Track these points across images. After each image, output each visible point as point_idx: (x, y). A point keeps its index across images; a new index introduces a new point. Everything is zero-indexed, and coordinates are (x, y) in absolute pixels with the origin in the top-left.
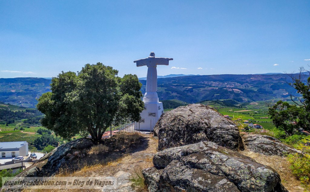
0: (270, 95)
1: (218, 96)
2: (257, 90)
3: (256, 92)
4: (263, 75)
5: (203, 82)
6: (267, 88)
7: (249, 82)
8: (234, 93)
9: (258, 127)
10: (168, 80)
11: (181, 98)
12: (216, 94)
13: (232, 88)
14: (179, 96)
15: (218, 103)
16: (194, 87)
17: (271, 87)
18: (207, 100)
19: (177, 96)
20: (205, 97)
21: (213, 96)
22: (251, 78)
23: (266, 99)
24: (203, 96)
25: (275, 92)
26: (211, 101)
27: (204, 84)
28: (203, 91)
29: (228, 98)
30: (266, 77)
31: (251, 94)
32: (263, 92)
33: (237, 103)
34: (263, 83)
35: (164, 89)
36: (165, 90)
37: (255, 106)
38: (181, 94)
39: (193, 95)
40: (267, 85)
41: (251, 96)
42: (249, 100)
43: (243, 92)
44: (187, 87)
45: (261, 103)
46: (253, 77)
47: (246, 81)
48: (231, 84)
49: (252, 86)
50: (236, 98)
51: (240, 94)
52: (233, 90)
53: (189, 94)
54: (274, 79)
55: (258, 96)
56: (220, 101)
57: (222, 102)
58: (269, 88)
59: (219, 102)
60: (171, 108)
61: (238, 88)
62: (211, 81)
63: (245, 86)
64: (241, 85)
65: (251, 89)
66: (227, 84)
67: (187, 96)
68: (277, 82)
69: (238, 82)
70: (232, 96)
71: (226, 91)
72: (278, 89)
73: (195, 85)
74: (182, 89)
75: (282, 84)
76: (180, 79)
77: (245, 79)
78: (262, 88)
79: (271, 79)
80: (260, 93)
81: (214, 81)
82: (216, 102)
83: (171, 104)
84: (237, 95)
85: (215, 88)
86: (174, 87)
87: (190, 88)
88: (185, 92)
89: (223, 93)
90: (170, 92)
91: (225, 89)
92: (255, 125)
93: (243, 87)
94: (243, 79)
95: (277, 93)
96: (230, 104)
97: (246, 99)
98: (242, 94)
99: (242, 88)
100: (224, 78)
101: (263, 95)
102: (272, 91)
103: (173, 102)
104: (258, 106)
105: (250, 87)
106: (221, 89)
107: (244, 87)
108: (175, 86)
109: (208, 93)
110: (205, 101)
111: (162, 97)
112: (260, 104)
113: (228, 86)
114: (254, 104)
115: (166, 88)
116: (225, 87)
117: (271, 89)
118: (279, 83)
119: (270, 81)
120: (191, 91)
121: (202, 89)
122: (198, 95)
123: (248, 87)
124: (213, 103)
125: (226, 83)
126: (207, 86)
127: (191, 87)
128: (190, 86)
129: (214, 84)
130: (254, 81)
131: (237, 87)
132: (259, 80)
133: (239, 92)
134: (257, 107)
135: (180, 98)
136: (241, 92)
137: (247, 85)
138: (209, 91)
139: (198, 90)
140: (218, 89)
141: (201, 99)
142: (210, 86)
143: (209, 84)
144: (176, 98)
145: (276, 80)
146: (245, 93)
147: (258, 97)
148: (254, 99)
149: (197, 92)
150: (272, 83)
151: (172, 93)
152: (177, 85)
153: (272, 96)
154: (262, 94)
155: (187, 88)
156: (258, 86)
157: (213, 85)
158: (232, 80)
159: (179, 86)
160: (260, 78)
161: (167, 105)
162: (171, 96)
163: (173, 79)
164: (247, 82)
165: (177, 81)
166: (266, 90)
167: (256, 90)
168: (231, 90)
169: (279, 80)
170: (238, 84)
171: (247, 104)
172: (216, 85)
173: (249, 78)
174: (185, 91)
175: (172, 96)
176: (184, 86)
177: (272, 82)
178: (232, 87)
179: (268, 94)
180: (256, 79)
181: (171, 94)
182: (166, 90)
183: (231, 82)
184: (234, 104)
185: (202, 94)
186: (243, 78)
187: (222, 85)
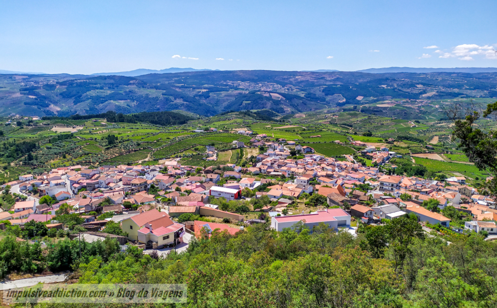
0: (322, 103)
1: (249, 104)
2: (304, 95)
3: (303, 98)
4: (313, 73)
5: (225, 81)
6: (318, 92)
7: (294, 83)
8: (272, 100)
9: (309, 150)
10: (167, 78)
11: (191, 107)
12: (246, 101)
13: (269, 92)
14: (187, 104)
15: (249, 115)
16: (211, 90)
17: (323, 91)
18: (232, 111)
19: (183, 105)
20: (229, 106)
21: (241, 105)
22: (297, 77)
23: (316, 109)
24: (225, 104)
25: (328, 98)
26: (238, 113)
27: (227, 85)
28: (225, 96)
29: (263, 108)
30: (317, 76)
31: (296, 102)
32: (312, 98)
33: (277, 116)
34: (313, 85)
35: (161, 93)
36: (163, 95)
37: (302, 120)
38: (190, 102)
39: (210, 103)
40: (318, 88)
41: (296, 104)
42: (294, 110)
43: (284, 99)
44: (200, 90)
45: (310, 115)
46: (300, 75)
47: (290, 81)
48: (268, 85)
49: (298, 89)
50: (275, 107)
51: (280, 101)
52: (270, 95)
53: (203, 101)
54: (328, 79)
55: (305, 104)
56: (252, 112)
57: (255, 113)
58: (321, 93)
59: (251, 114)
60: (174, 124)
61: (278, 91)
62: (237, 80)
63: (288, 89)
64: (283, 87)
65: (296, 94)
66: (262, 86)
67: (200, 105)
68: (332, 83)
69: (278, 83)
70: (269, 105)
71: (261, 97)
72: (333, 94)
73: (213, 86)
74: (191, 93)
75: (338, 86)
76: (188, 76)
77: (287, 79)
78: (312, 92)
79: (323, 78)
80: (308, 100)
81: (243, 81)
82: (245, 113)
83: (175, 117)
84: (277, 102)
85: (243, 92)
86: (177, 90)
87: (205, 92)
88: (196, 98)
89: (256, 99)
90: (172, 98)
91: (259, 93)
92: (305, 147)
93: (284, 90)
94: (285, 79)
95: (330, 100)
96: (266, 117)
97: (289, 109)
98: (284, 101)
99: (283, 92)
100: (257, 76)
101: (312, 103)
102: (324, 96)
103: (176, 114)
104: (305, 119)
105: (295, 91)
106: (253, 93)
107: (287, 91)
108: (180, 88)
109: (233, 99)
110: (228, 112)
111: (158, 106)
112: (308, 116)
113: (263, 88)
114: (300, 117)
115: (164, 91)
116: (259, 91)
117: (324, 94)
118: (334, 85)
119: (322, 81)
120: (206, 96)
121: (223, 93)
122: (218, 103)
123: (292, 90)
124: (241, 116)
125: (260, 85)
126: (231, 88)
127: (206, 90)
128: (205, 88)
129: (243, 85)
130: (302, 82)
131: (276, 90)
132: (308, 81)
133: (279, 98)
134: (304, 121)
135: (189, 108)
136: (282, 99)
137: (291, 87)
138: (234, 96)
139: (218, 95)
140: (248, 94)
141: (223, 109)
142: (236, 89)
143: (235, 85)
144: (182, 107)
145: (330, 81)
146: (288, 99)
147: (305, 106)
148: (300, 109)
149: (216, 98)
150: (325, 85)
151: (175, 99)
152: (182, 87)
153: (324, 104)
154: (311, 101)
155: (200, 92)
156: (307, 89)
157: (241, 87)
158: (269, 79)
159: (186, 87)
160: (308, 78)
161: (167, 120)
162: (172, 105)
163: (177, 75)
164: (291, 83)
165: (183, 79)
166: (317, 96)
167: (302, 95)
168: (267, 95)
169: (335, 80)
170: (278, 87)
171: (291, 117)
172: (245, 87)
173: (293, 77)
174: (196, 95)
175: (175, 104)
176: (194, 88)
177: (325, 83)
178: (269, 90)
179: (319, 102)
180: (303, 79)
181: (173, 102)
182: (165, 95)
183: (268, 82)
184: (272, 117)
185: (224, 101)
186: (284, 77)
187: (255, 87)
